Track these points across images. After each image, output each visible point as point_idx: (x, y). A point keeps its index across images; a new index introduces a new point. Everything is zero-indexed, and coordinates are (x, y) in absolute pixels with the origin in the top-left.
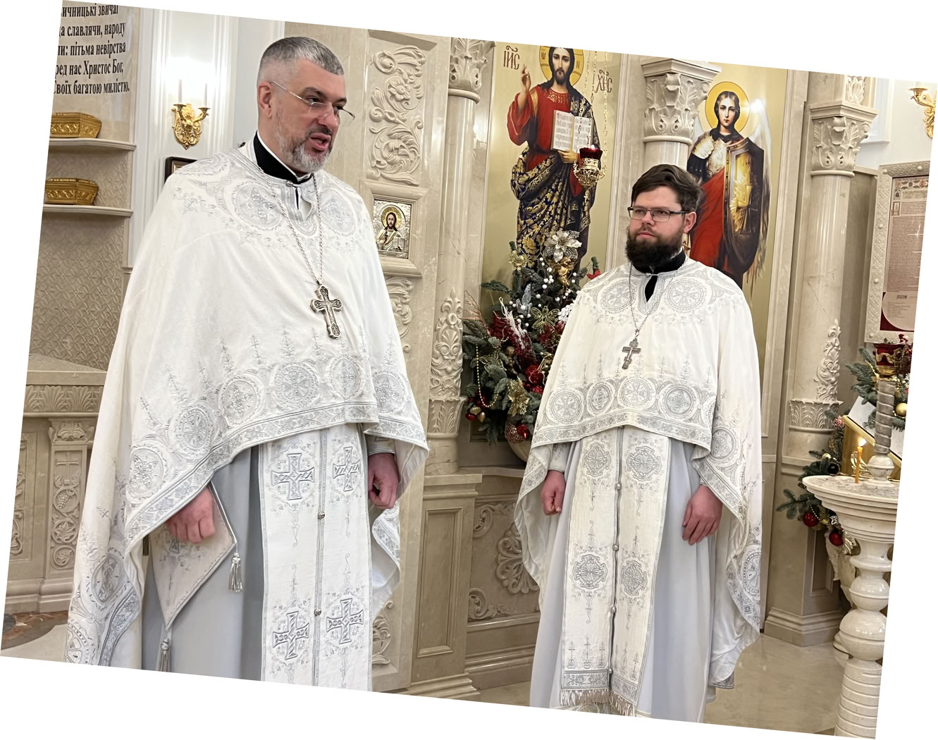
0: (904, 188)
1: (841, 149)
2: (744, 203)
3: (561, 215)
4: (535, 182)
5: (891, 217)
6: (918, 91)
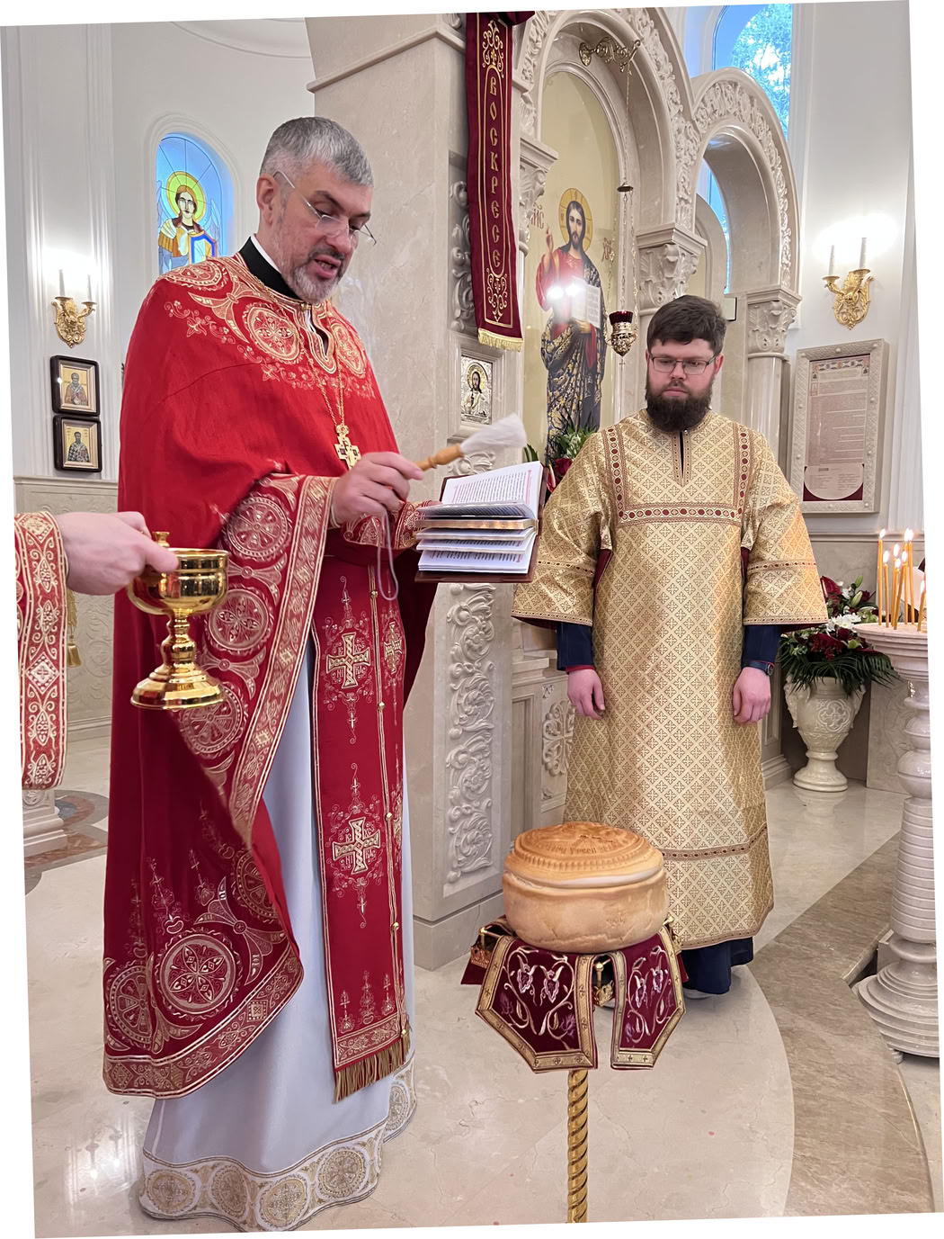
0: (821, 370)
1: (777, 332)
3: (580, 387)
4: (559, 351)
5: (810, 397)
6: (831, 279)
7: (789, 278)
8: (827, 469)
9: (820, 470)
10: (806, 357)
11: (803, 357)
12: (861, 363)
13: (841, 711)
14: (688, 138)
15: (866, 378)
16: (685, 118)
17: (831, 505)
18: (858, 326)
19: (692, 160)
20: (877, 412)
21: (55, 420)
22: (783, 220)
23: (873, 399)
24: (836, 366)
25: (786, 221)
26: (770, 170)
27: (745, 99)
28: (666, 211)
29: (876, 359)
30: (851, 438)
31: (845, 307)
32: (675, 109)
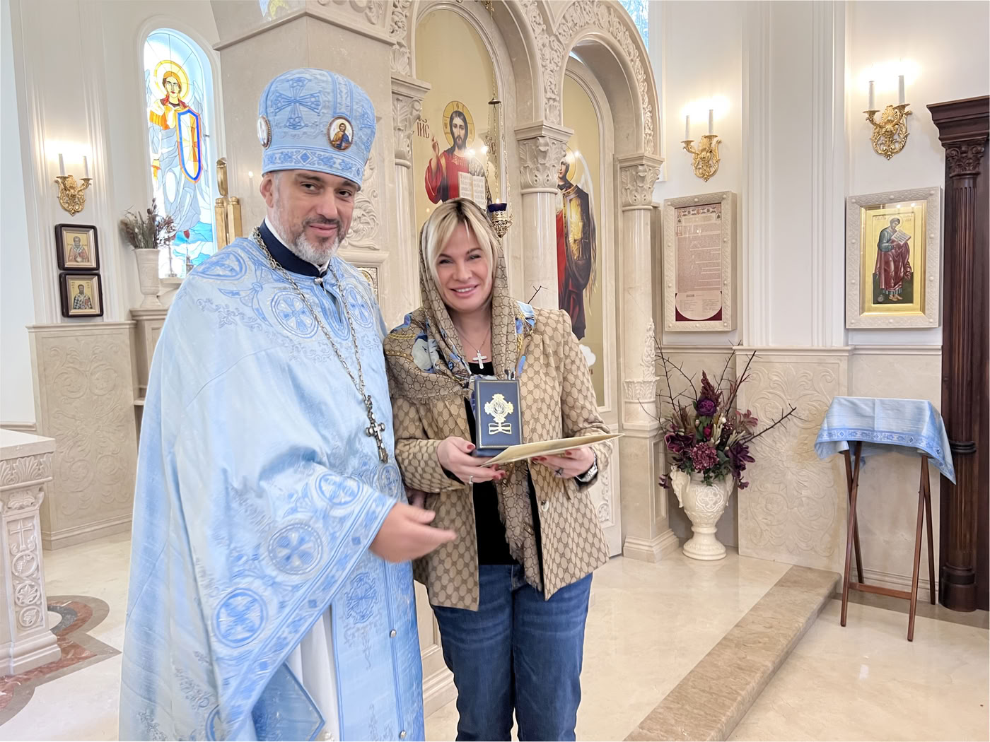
0: (684, 215)
1: (645, 189)
2: (579, 236)
5: (677, 237)
6: (688, 143)
7: (652, 144)
8: (693, 296)
9: (687, 296)
10: (671, 205)
11: (669, 205)
12: (715, 210)
13: (715, 495)
14: (552, 49)
15: (719, 222)
16: (548, 34)
17: (698, 325)
18: (711, 179)
19: (557, 66)
20: (729, 250)
21: (60, 276)
22: (643, 99)
23: (725, 240)
24: (695, 212)
25: (647, 100)
26: (629, 63)
27: (603, 9)
28: (537, 111)
29: (726, 207)
30: (710, 270)
31: (701, 163)
32: (538, 30)
